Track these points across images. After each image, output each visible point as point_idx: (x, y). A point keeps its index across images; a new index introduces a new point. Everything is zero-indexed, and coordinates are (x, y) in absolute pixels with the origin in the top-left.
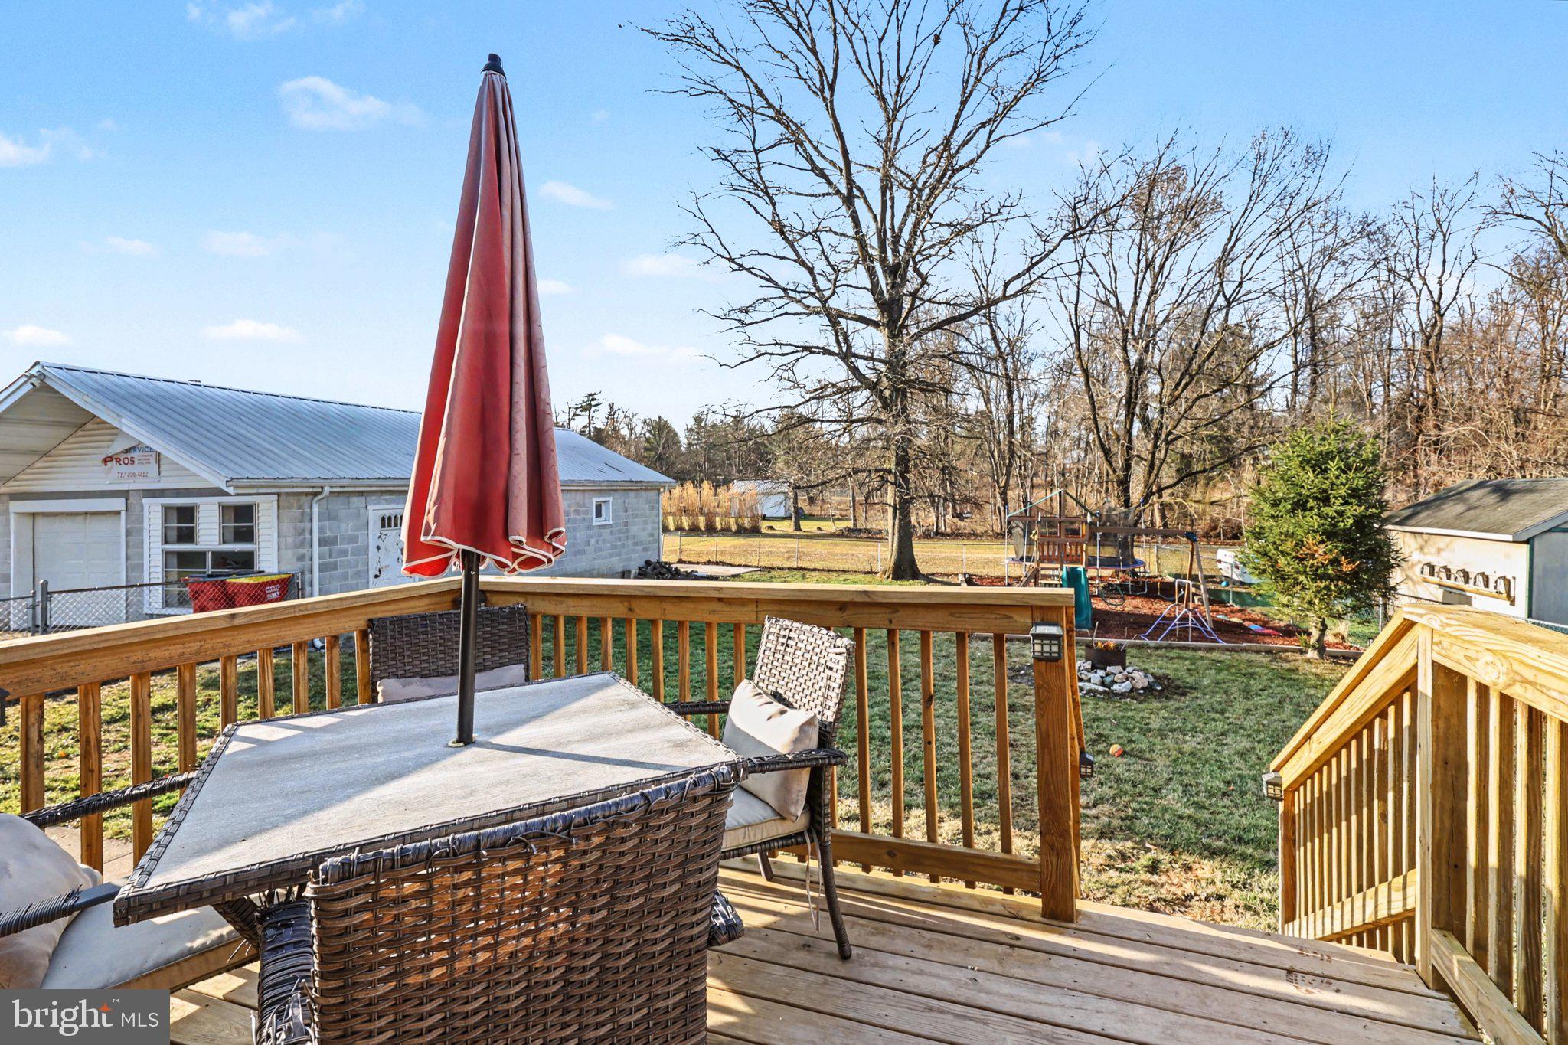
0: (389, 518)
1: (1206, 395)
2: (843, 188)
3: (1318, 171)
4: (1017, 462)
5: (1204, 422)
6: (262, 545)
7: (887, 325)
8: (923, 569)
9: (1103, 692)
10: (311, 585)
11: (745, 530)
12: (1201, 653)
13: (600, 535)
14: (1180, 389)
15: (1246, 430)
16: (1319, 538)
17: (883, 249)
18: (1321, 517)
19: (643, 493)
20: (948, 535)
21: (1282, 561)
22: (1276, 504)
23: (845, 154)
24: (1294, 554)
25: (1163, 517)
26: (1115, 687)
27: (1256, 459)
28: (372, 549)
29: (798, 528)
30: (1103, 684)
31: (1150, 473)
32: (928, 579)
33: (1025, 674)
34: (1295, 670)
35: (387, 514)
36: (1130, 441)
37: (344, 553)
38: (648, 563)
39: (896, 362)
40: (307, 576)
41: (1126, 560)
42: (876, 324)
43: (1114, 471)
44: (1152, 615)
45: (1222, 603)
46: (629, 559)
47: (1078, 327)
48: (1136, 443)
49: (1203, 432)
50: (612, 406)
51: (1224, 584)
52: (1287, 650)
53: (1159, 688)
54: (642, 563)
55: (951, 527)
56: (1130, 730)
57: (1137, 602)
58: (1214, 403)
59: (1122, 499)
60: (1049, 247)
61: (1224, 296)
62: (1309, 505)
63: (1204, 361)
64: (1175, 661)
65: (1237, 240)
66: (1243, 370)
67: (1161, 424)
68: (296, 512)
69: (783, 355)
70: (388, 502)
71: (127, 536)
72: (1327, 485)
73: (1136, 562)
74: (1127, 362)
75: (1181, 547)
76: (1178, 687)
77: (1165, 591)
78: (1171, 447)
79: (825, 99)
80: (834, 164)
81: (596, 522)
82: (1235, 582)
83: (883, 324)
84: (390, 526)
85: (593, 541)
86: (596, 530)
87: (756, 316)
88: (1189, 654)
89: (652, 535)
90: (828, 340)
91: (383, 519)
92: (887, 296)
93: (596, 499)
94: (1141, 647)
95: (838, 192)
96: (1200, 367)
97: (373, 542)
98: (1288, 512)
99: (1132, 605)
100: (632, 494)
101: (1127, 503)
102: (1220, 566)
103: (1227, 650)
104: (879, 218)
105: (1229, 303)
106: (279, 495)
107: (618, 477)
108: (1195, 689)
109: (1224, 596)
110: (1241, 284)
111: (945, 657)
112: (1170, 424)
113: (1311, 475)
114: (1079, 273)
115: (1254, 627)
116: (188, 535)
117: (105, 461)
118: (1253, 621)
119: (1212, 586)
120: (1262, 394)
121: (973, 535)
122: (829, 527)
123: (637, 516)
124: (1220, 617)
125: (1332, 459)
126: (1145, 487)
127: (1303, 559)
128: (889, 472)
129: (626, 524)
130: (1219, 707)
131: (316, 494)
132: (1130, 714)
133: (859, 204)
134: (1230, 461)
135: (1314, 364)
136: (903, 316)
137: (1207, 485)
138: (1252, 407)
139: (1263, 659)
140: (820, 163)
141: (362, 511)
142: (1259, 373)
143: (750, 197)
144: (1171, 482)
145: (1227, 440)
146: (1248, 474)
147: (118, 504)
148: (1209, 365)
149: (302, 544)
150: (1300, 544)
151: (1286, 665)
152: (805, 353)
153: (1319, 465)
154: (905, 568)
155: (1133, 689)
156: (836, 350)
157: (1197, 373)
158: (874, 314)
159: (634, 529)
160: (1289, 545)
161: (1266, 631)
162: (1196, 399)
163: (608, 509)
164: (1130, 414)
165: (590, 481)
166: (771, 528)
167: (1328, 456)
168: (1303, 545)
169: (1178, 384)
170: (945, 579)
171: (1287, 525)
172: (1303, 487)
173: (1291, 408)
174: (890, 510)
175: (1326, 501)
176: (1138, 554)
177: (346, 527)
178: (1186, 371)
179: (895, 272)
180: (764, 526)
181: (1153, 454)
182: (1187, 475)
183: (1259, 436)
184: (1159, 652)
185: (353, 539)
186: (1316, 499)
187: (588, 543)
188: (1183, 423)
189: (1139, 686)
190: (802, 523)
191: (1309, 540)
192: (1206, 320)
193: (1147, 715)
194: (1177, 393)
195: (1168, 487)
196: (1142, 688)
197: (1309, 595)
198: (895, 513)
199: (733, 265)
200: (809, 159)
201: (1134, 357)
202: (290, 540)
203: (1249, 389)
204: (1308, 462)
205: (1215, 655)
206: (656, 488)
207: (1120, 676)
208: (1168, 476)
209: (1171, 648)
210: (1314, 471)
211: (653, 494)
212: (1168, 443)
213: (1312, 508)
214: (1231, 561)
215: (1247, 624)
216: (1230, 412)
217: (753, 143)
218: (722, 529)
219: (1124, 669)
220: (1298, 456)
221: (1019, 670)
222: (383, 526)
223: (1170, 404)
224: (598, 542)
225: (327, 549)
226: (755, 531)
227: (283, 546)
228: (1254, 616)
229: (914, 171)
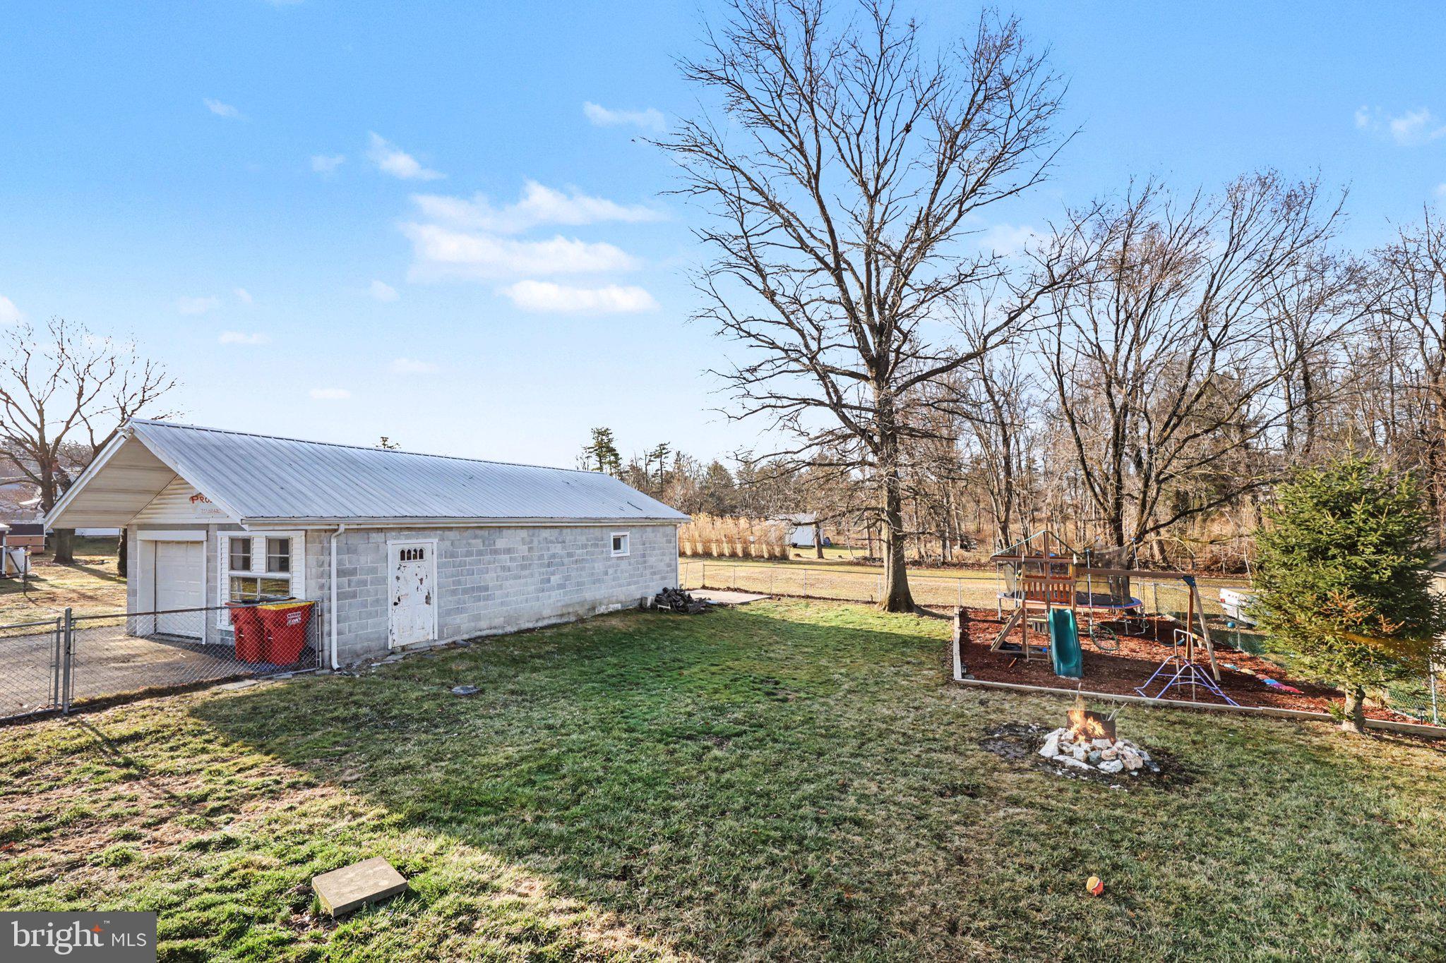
0: (409, 552)
1: (1196, 436)
2: (830, 260)
3: (1302, 215)
4: (1016, 500)
5: (1197, 462)
6: (294, 574)
7: (875, 379)
8: (918, 599)
9: (1088, 773)
10: (330, 611)
11: (776, 557)
12: (1208, 717)
13: (618, 566)
14: (1169, 430)
15: (1242, 468)
16: (1346, 592)
17: (870, 313)
18: (1348, 568)
19: (661, 529)
20: (954, 565)
21: (1301, 617)
22: (1288, 550)
23: (832, 232)
24: (1316, 609)
25: (1162, 551)
26: (1102, 765)
27: (1255, 498)
28: (391, 579)
29: (821, 556)
30: (1087, 761)
31: (1143, 512)
32: (922, 611)
33: (1000, 739)
34: (1329, 749)
35: (406, 548)
36: (1119, 480)
37: (364, 583)
38: (665, 590)
39: (884, 410)
40: (326, 604)
41: (1120, 597)
42: (866, 378)
43: (1105, 510)
44: (1150, 663)
45: (1229, 648)
46: (647, 587)
47: (1061, 377)
48: (1127, 483)
49: (1197, 471)
50: (678, 454)
51: (1229, 625)
52: (1314, 718)
53: (1157, 770)
54: (660, 591)
55: (957, 557)
56: (1116, 845)
57: (1133, 644)
58: (1206, 442)
59: (1115, 537)
60: (1026, 303)
61: (1209, 339)
62: (1330, 553)
63: (1193, 402)
64: (1178, 727)
65: (1218, 288)
66: (1236, 410)
67: (1150, 464)
68: (317, 546)
69: (783, 407)
70: (408, 537)
71: (208, 562)
72: (1351, 531)
73: (1131, 601)
74: (1112, 406)
75: (1181, 588)
76: (1181, 770)
77: (1162, 632)
78: (1163, 486)
79: (812, 188)
80: (822, 241)
81: (614, 554)
82: (1242, 623)
83: (872, 378)
84: (409, 558)
85: (611, 571)
86: (614, 561)
87: (759, 374)
88: (1194, 717)
89: (669, 565)
90: (819, 393)
91: (403, 552)
92: (874, 352)
93: (613, 534)
94: (1137, 705)
95: (827, 266)
96: (1188, 408)
97: (391, 573)
98: (1304, 559)
99: (1129, 648)
100: (649, 529)
101: (1120, 541)
102: (1224, 606)
103: (1240, 713)
104: (865, 285)
105: (1215, 346)
106: (306, 531)
107: (637, 514)
108: (1203, 773)
109: (1230, 640)
110: (1226, 327)
111: (917, 708)
112: (1160, 464)
113: (1330, 519)
114: (1060, 325)
115: (1269, 681)
116: (246, 564)
117: (192, 499)
118: (1265, 672)
119: (1216, 627)
120: (1257, 435)
121: (978, 566)
122: (848, 555)
123: (654, 549)
124: (1228, 666)
125: (1357, 500)
126: (1138, 525)
127: (1328, 616)
128: (883, 510)
129: (644, 556)
130: (1235, 809)
131: (336, 530)
132: (1118, 812)
133: (847, 276)
134: (1228, 498)
135: (1309, 403)
136: (890, 368)
137: (1204, 521)
138: (1247, 447)
139: (1288, 731)
140: (811, 243)
141: (382, 546)
142: (1251, 416)
143: (743, 272)
144: (1169, 518)
145: (1223, 478)
146: (1248, 511)
147: (201, 535)
148: (1196, 406)
149: (322, 576)
150: (1324, 598)
151: (1316, 741)
152: (804, 405)
153: (1341, 507)
154: (900, 600)
155: (1124, 770)
156: (827, 402)
157: (1186, 415)
158: (863, 370)
159: (652, 560)
160: (1309, 598)
161: (1284, 688)
162: (1185, 441)
163: (625, 542)
164: (1118, 455)
165: (605, 518)
166: (798, 555)
167: (1352, 498)
168: (1327, 599)
169: (1167, 425)
170: (941, 612)
171: (1305, 573)
172: (1321, 533)
173: (1288, 446)
174: (885, 546)
175: (1352, 548)
176: (1134, 592)
177: (365, 560)
178: (1174, 413)
179: (881, 331)
180: (792, 553)
181: (1145, 493)
182: (1183, 510)
183: (1257, 474)
184: (1159, 714)
185: (373, 570)
186: (1338, 546)
187: (606, 573)
188: (1175, 462)
189: (1132, 767)
190: (824, 550)
191: (1334, 593)
192: (1191, 363)
193: (1140, 817)
194: (1165, 434)
195: (1164, 525)
196: (1136, 769)
197: (1339, 657)
198: (889, 549)
199: (741, 333)
200: (799, 239)
201: (1119, 401)
202: (314, 570)
203: (1242, 428)
204: (1325, 504)
205: (1225, 720)
206: (674, 524)
207: (1108, 752)
208: (1164, 512)
209: (1173, 708)
210: (1333, 515)
211: (669, 530)
212: (1159, 482)
213: (1334, 557)
214: (1236, 602)
215: (1260, 676)
216: (1224, 452)
217: (742, 225)
218: (756, 557)
219: (1113, 743)
220: (1312, 497)
221: (993, 733)
222: (403, 558)
223: (1159, 445)
224: (616, 571)
225: (345, 580)
226: (784, 558)
227: (309, 576)
228: (1267, 665)
229: (897, 247)
